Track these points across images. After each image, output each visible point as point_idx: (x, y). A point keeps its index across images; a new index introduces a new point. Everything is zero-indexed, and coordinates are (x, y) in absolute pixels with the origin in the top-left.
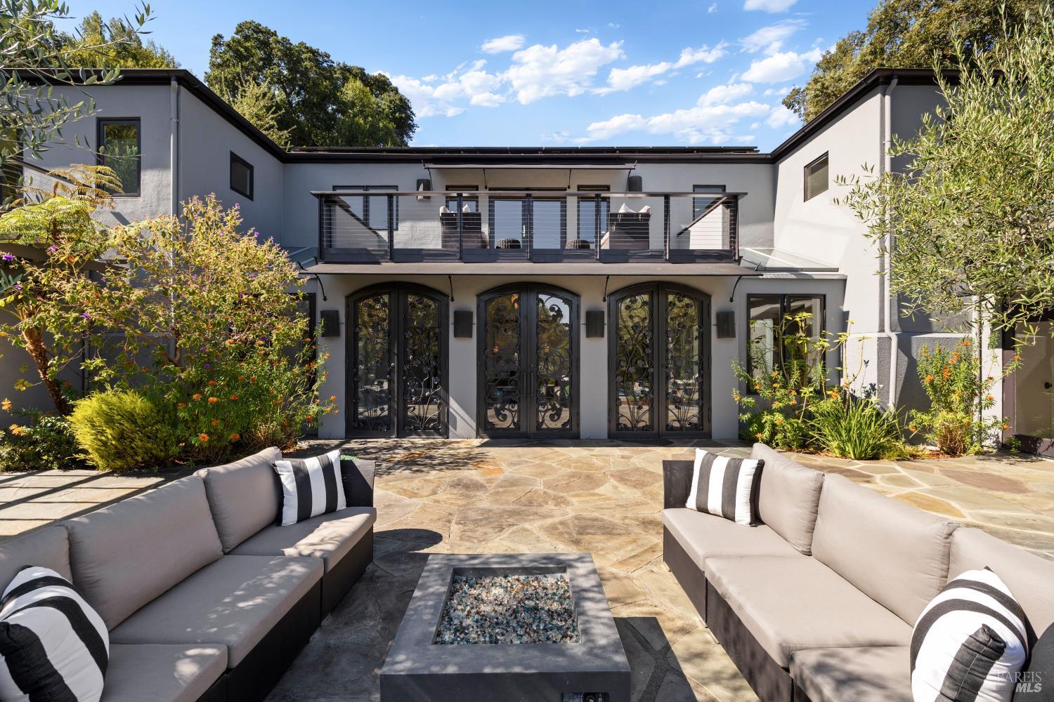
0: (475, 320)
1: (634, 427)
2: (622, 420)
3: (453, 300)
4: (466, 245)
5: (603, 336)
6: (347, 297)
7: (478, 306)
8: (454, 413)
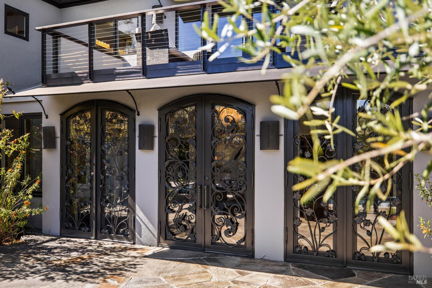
0: (157, 133)
1: (316, 251)
2: (303, 242)
3: (138, 114)
4: (150, 61)
5: (278, 148)
6: (62, 115)
7: (160, 119)
8: (139, 220)
